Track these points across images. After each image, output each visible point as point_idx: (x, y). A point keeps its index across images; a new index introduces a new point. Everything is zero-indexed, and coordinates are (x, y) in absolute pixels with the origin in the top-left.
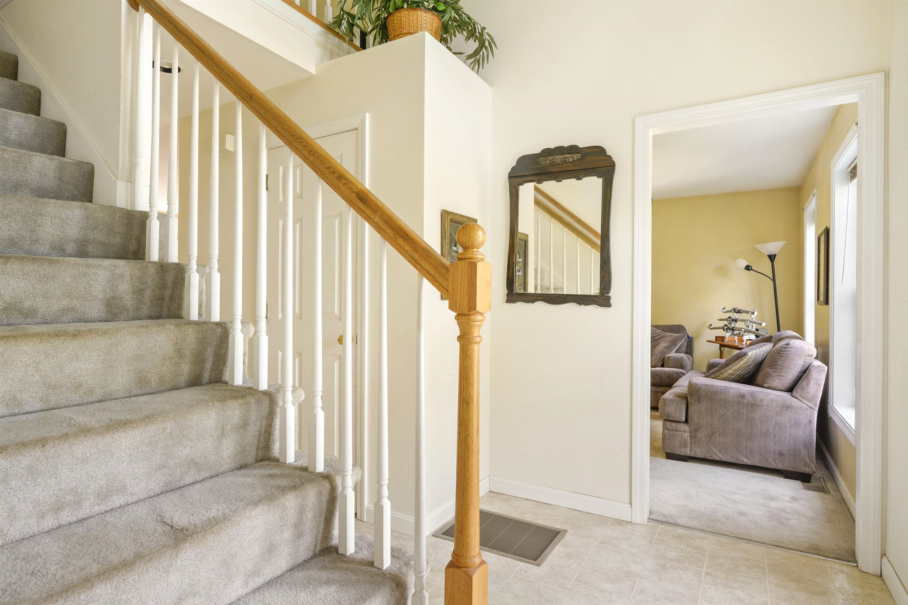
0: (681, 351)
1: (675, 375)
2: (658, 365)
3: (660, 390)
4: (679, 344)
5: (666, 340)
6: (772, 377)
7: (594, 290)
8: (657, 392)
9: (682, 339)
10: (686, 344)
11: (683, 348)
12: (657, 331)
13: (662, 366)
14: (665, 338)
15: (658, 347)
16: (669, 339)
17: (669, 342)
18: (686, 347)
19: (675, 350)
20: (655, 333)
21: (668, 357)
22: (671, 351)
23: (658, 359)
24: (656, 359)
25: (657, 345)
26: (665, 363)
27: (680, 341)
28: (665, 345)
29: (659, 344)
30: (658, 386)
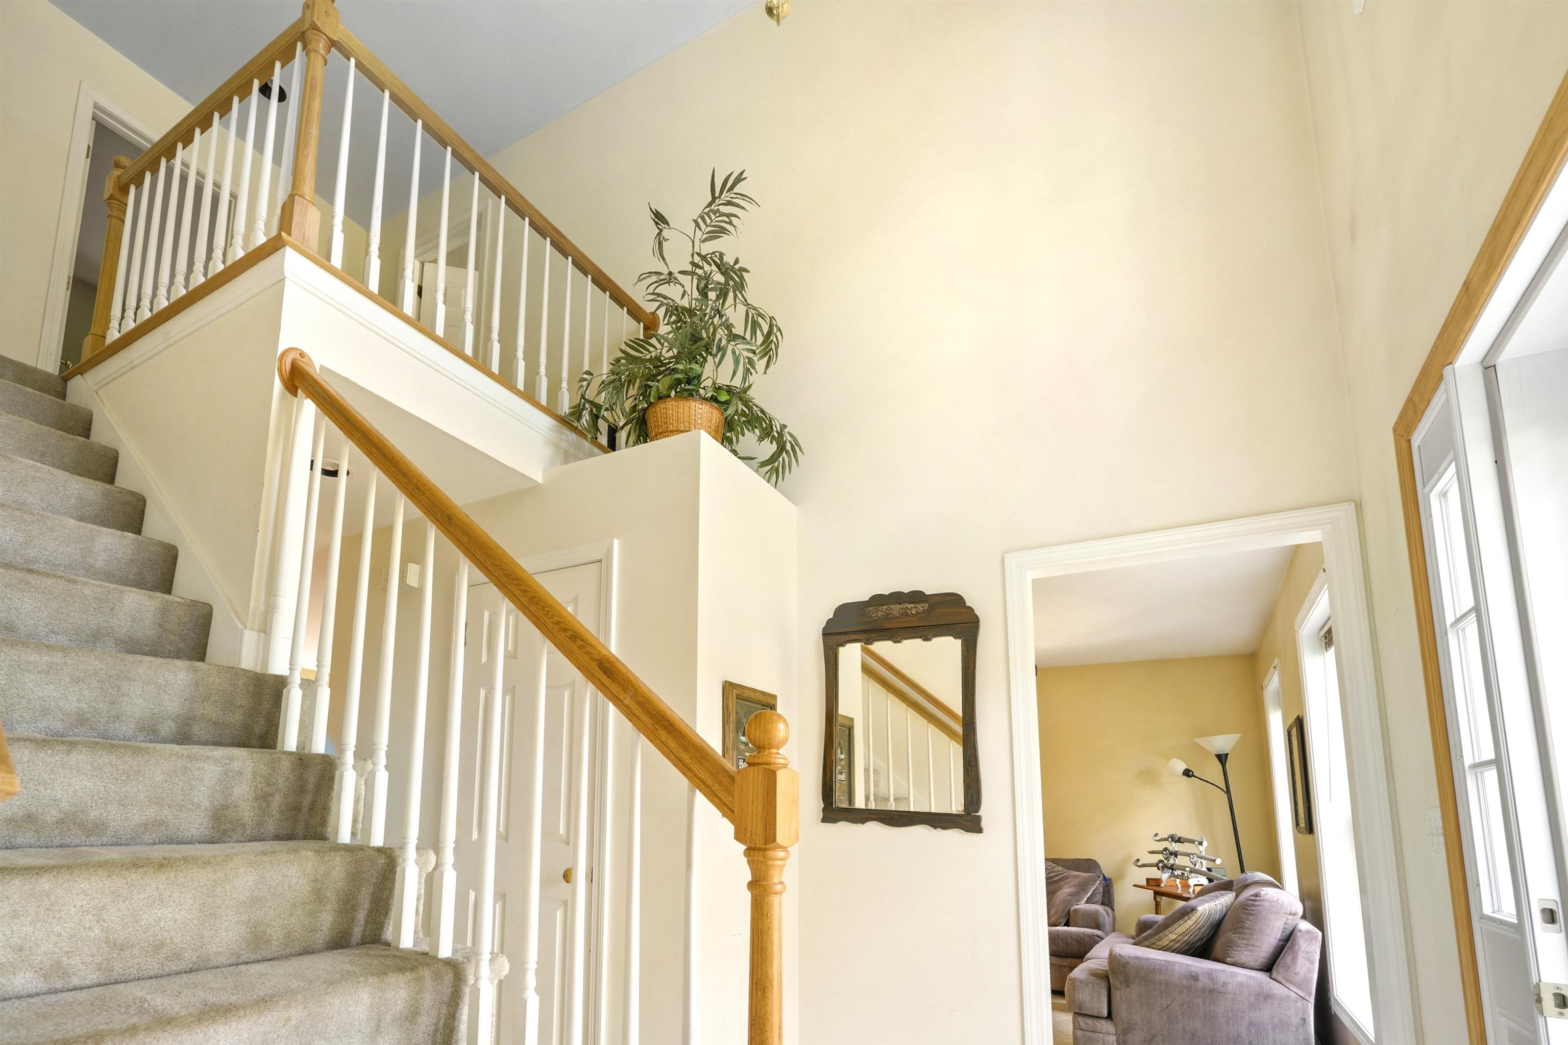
0: (1096, 900)
1: (1087, 939)
2: (1060, 923)
3: (1065, 964)
4: (1090, 889)
5: (1070, 882)
6: (1238, 947)
7: (956, 806)
8: (1062, 966)
9: (1096, 881)
10: (1101, 890)
11: (1097, 895)
12: (1056, 868)
13: (1067, 924)
14: (1068, 880)
15: (1058, 893)
16: (1076, 881)
17: (1076, 886)
18: (1101, 894)
19: (1085, 899)
20: (1053, 872)
21: (1075, 910)
22: (1079, 901)
23: (1059, 912)
24: (1056, 913)
25: (1058, 891)
26: (1071, 919)
27: (1093, 885)
28: (1069, 890)
29: (1060, 888)
30: (1062, 957)
